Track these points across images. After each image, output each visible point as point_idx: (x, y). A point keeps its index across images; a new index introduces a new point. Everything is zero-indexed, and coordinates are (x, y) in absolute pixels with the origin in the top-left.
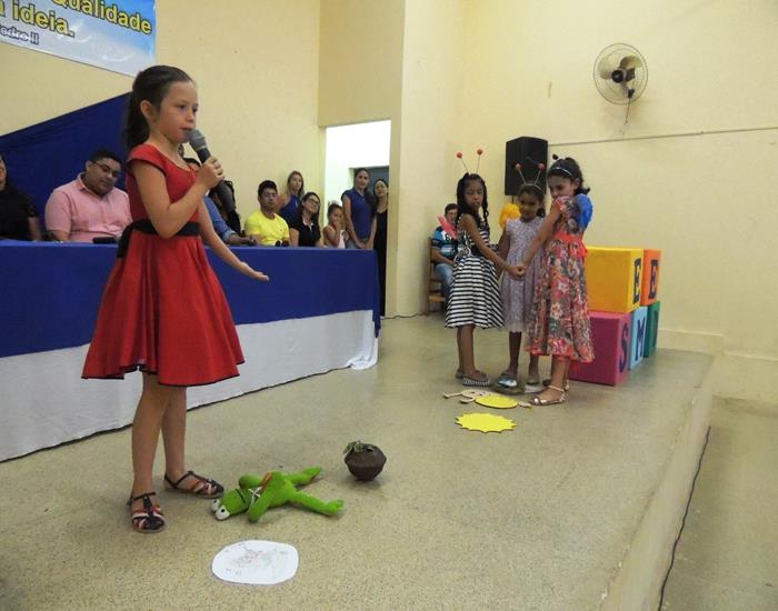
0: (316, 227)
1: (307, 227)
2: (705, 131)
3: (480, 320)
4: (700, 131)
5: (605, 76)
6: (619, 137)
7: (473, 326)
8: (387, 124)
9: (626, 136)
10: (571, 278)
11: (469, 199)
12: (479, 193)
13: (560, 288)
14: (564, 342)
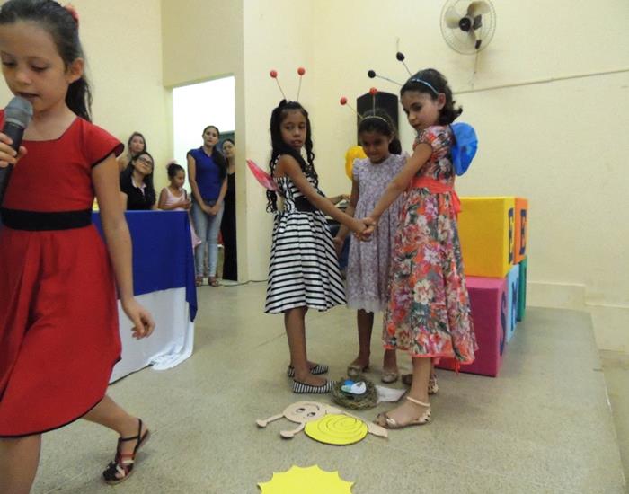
0: (150, 189)
1: (138, 189)
2: (555, 77)
3: (316, 298)
4: (549, 78)
5: (451, 25)
6: (468, 88)
7: (304, 309)
8: (230, 82)
9: (476, 88)
10: (443, 243)
11: (288, 135)
12: (300, 128)
13: (427, 258)
14: (437, 338)
